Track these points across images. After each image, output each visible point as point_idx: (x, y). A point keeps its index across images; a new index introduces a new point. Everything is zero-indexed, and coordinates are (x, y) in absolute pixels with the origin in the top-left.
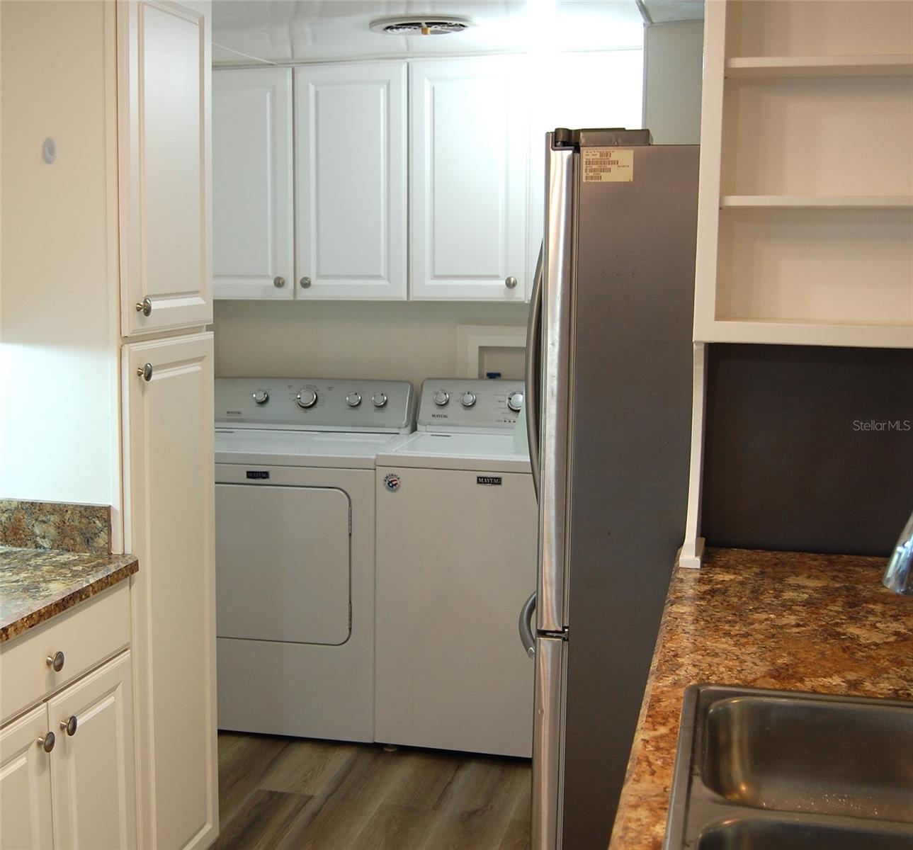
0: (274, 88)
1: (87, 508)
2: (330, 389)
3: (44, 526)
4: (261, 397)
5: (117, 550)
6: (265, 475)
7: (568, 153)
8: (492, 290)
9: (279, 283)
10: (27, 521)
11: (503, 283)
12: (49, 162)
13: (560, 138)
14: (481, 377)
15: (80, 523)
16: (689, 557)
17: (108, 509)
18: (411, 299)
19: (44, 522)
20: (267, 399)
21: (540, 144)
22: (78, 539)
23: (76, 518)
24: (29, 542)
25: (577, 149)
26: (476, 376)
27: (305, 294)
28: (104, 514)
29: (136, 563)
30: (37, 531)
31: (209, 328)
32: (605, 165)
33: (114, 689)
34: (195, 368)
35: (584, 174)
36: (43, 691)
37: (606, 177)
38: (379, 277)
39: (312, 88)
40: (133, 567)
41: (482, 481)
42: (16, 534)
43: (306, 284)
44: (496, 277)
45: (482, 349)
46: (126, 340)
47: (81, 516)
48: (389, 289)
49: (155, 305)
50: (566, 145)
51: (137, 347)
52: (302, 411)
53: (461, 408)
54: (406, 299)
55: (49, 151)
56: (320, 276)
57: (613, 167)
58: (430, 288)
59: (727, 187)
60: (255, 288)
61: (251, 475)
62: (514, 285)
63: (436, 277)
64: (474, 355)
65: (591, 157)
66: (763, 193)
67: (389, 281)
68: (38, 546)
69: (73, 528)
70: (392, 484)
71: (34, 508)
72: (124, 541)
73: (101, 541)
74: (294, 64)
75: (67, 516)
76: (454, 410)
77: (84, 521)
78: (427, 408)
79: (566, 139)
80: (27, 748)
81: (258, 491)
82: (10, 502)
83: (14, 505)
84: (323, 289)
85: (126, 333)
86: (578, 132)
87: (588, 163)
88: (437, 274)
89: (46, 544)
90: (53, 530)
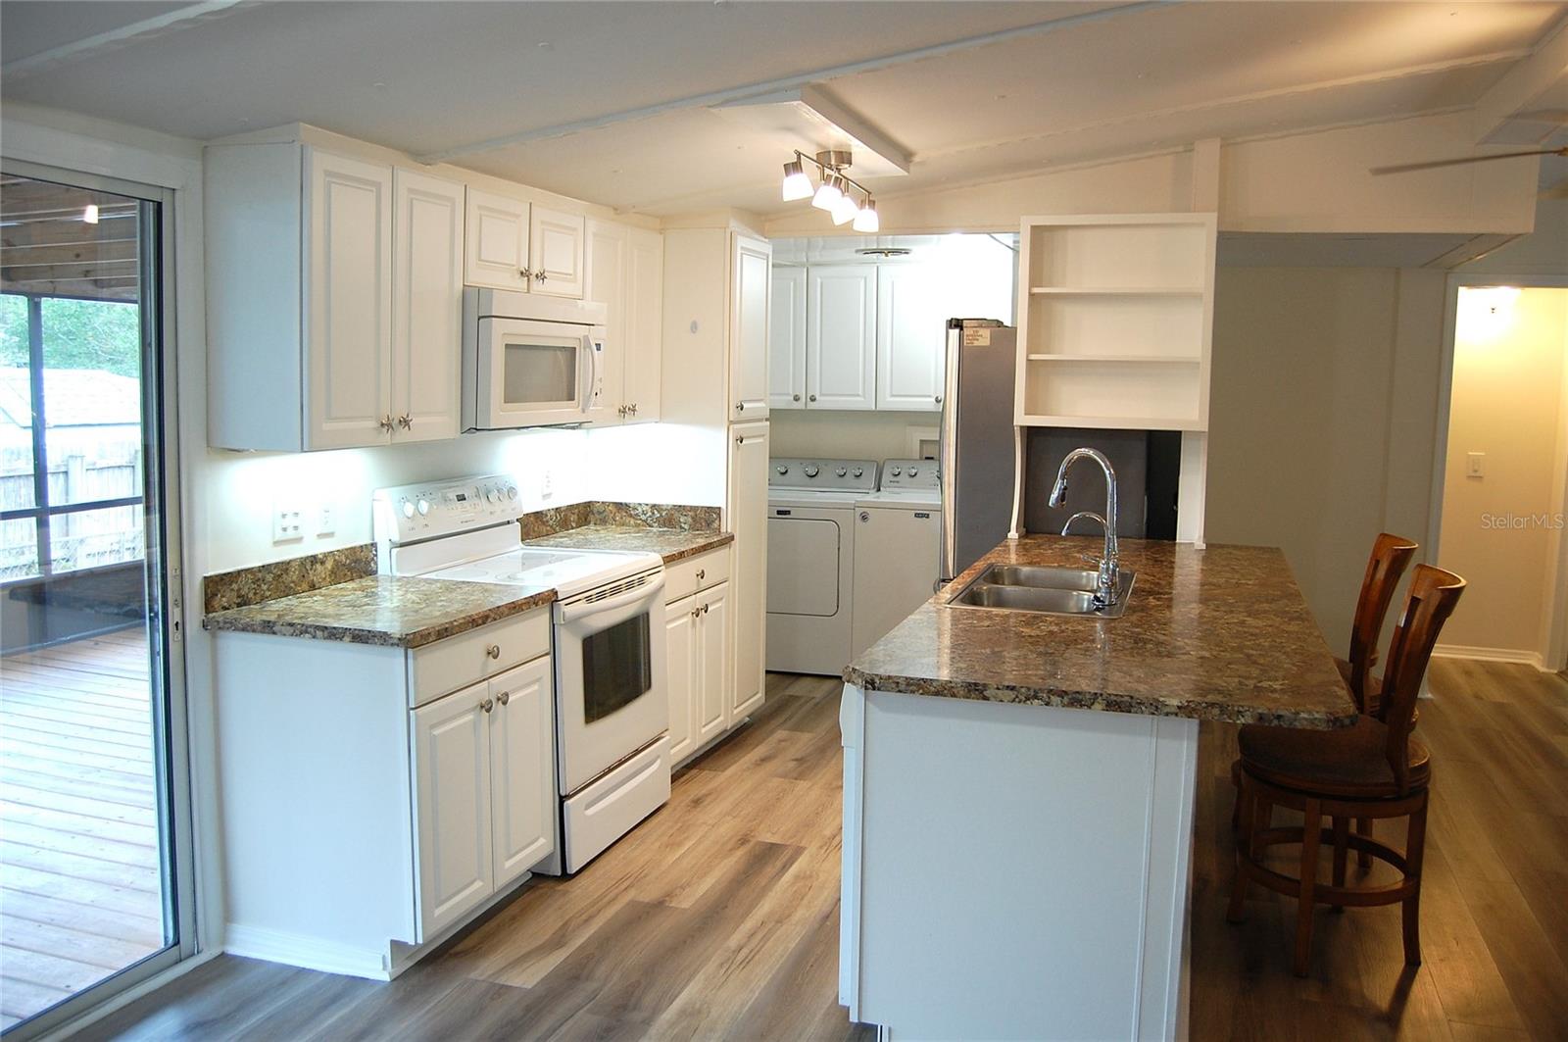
0: (795, 280)
1: (708, 508)
2: (826, 465)
3: (686, 517)
4: (783, 471)
5: (723, 530)
6: (788, 512)
7: (957, 331)
8: (928, 404)
9: (797, 399)
10: (677, 515)
11: (933, 400)
12: (694, 332)
13: (954, 322)
14: (921, 459)
15: (705, 515)
16: (1013, 534)
17: (720, 508)
18: (878, 409)
19: (686, 515)
20: (786, 471)
21: (943, 326)
22: (704, 524)
23: (703, 513)
24: (677, 526)
25: (962, 329)
26: (918, 457)
27: (812, 406)
28: (717, 511)
29: (733, 536)
30: (682, 519)
31: (767, 420)
32: (975, 337)
33: (722, 599)
34: (761, 440)
35: (965, 342)
36: (694, 589)
37: (976, 343)
38: (858, 395)
39: (819, 280)
40: (732, 538)
41: (917, 515)
42: (670, 521)
43: (813, 399)
44: (930, 396)
45: (921, 441)
46: (731, 422)
47: (706, 512)
48: (863, 402)
49: (745, 406)
50: (956, 326)
51: (737, 426)
52: (808, 478)
53: (908, 477)
54: (874, 409)
55: (694, 327)
56: (821, 395)
57: (980, 338)
58: (890, 402)
59: (1030, 351)
60: (784, 402)
61: (779, 512)
62: (940, 401)
63: (893, 396)
64: (917, 446)
65: (969, 333)
66: (1053, 354)
67: (864, 397)
68: (681, 527)
69: (701, 518)
70: (864, 518)
71: (680, 508)
72: (727, 525)
73: (716, 525)
74: (808, 266)
75: (699, 512)
76: (904, 477)
77: (707, 514)
78: (886, 478)
79: (956, 324)
80: (687, 614)
81: (784, 522)
82: (668, 505)
83: (671, 506)
84: (824, 403)
85: (731, 419)
86: (962, 320)
87: (968, 336)
88: (894, 393)
89: (686, 527)
90: (690, 520)
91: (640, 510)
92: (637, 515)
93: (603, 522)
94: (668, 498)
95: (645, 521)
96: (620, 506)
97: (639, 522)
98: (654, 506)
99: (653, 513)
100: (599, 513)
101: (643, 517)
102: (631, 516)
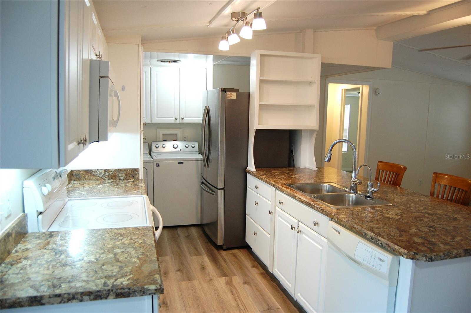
1: (133, 169)
3: (122, 174)
5: (140, 178)
10: (117, 173)
11: (174, 119)
15: (131, 173)
17: (138, 169)
18: (152, 123)
19: (122, 173)
22: (131, 177)
23: (130, 171)
24: (118, 178)
28: (137, 170)
30: (120, 175)
37: (231, 98)
38: (144, 117)
42: (114, 177)
44: (172, 117)
46: (142, 131)
47: (132, 171)
48: (146, 120)
54: (150, 122)
57: (232, 96)
58: (156, 120)
62: (177, 119)
65: (228, 94)
67: (146, 118)
68: (120, 179)
69: (129, 174)
70: (158, 165)
71: (119, 170)
72: (141, 176)
73: (137, 176)
75: (128, 171)
77: (132, 172)
82: (113, 169)
83: (114, 170)
85: (142, 129)
87: (228, 95)
88: (158, 117)
89: (122, 178)
90: (124, 175)
91: (98, 172)
92: (97, 175)
93: (79, 179)
94: (113, 166)
95: (101, 177)
96: (87, 172)
97: (98, 178)
98: (105, 170)
99: (105, 174)
100: (77, 175)
101: (100, 176)
102: (93, 175)
